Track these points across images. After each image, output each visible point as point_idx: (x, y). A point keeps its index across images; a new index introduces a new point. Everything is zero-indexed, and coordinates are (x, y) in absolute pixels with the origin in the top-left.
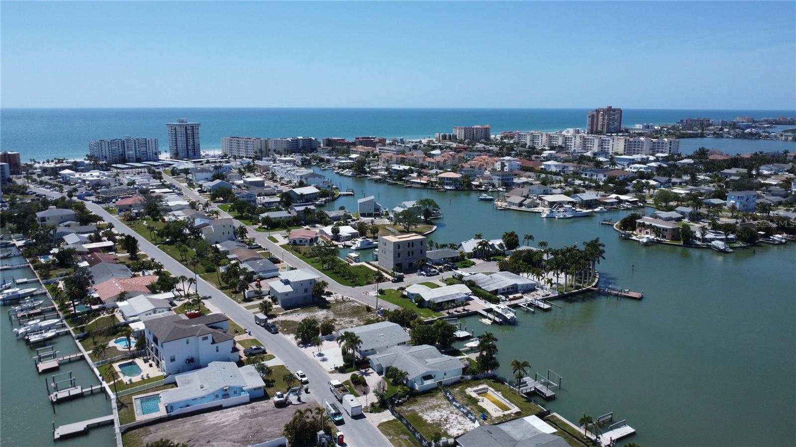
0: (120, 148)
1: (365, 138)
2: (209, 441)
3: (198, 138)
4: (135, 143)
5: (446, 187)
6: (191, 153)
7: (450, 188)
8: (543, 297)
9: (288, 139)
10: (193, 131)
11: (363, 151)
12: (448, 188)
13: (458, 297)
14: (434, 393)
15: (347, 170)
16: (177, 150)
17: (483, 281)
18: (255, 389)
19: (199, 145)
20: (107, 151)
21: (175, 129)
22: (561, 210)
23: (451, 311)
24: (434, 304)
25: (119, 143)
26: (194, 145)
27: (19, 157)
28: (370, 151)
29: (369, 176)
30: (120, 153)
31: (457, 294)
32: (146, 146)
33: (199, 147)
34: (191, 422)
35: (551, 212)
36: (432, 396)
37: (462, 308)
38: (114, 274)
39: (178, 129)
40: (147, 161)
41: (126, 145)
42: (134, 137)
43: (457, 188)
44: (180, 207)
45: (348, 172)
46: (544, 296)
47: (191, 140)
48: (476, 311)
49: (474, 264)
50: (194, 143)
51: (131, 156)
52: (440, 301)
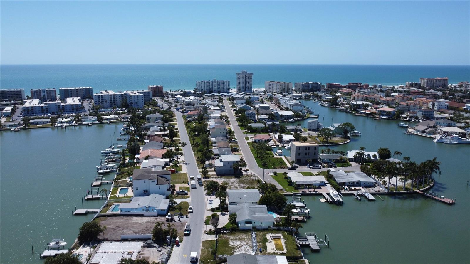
0: (210, 85)
1: (355, 84)
2: (124, 229)
3: (252, 81)
4: (218, 83)
5: (382, 117)
6: (247, 89)
7: (384, 118)
8: (375, 191)
9: (303, 83)
10: (249, 77)
11: (345, 91)
12: (383, 117)
13: (314, 183)
14: (248, 232)
15: (326, 103)
16: (240, 87)
17: (340, 176)
18: (162, 210)
19: (252, 85)
20: (204, 87)
21: (240, 76)
22: (449, 137)
23: (305, 190)
24: (296, 184)
25: (210, 82)
26: (249, 85)
27: (163, 88)
28: (350, 92)
29: (339, 107)
30: (210, 88)
31: (315, 181)
32: (223, 85)
33: (252, 86)
34: (125, 219)
35: (441, 139)
36: (245, 233)
37: (314, 190)
38: (153, 147)
39: (241, 75)
40: (223, 93)
41: (213, 84)
42: (218, 80)
43: (389, 118)
44: (215, 117)
45: (326, 104)
46: (377, 191)
47: (247, 82)
48: (321, 193)
49: (350, 165)
50: (249, 84)
51: (215, 90)
52: (300, 183)
